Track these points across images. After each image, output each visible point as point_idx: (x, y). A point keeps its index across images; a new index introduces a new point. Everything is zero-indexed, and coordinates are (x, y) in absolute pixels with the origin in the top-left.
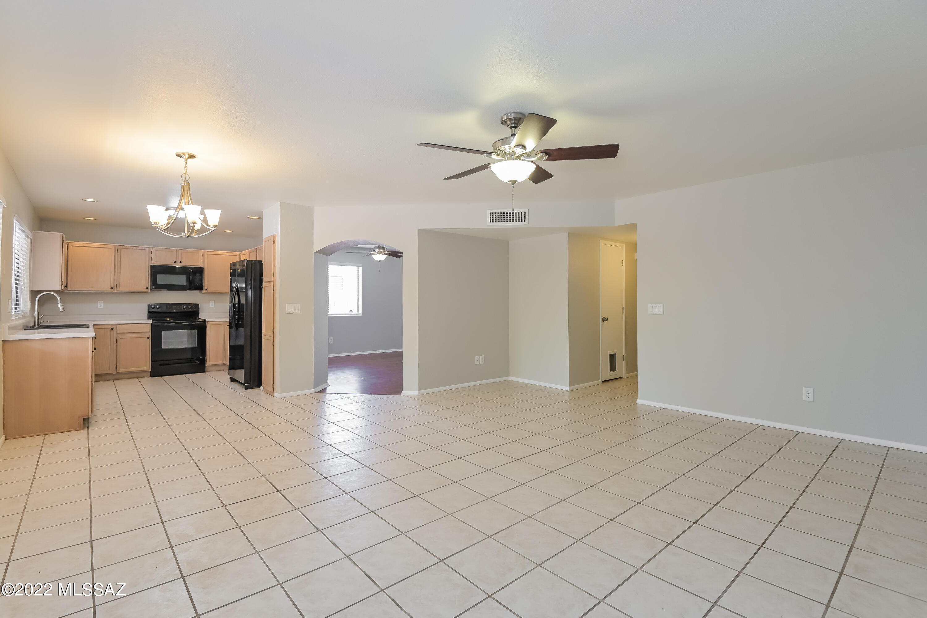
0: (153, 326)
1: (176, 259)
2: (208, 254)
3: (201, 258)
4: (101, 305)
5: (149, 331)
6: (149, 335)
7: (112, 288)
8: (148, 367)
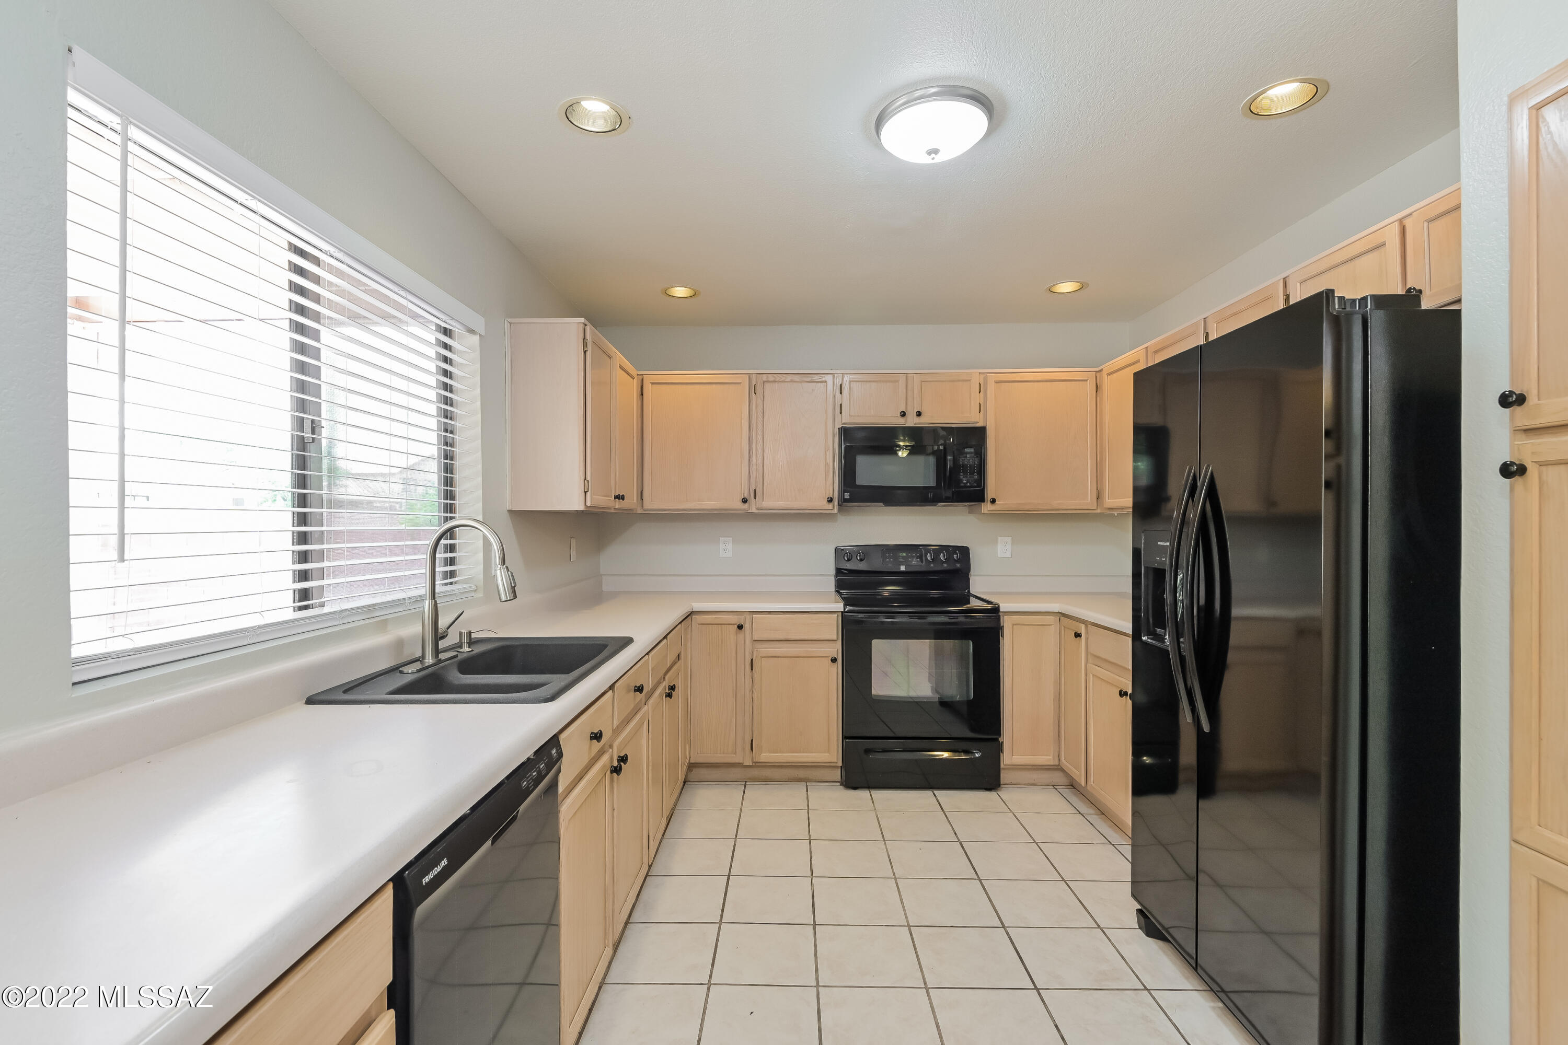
0: (847, 622)
1: (906, 408)
2: (996, 382)
3: (977, 398)
4: (726, 548)
5: (835, 638)
6: (836, 649)
7: (745, 501)
8: (834, 755)
